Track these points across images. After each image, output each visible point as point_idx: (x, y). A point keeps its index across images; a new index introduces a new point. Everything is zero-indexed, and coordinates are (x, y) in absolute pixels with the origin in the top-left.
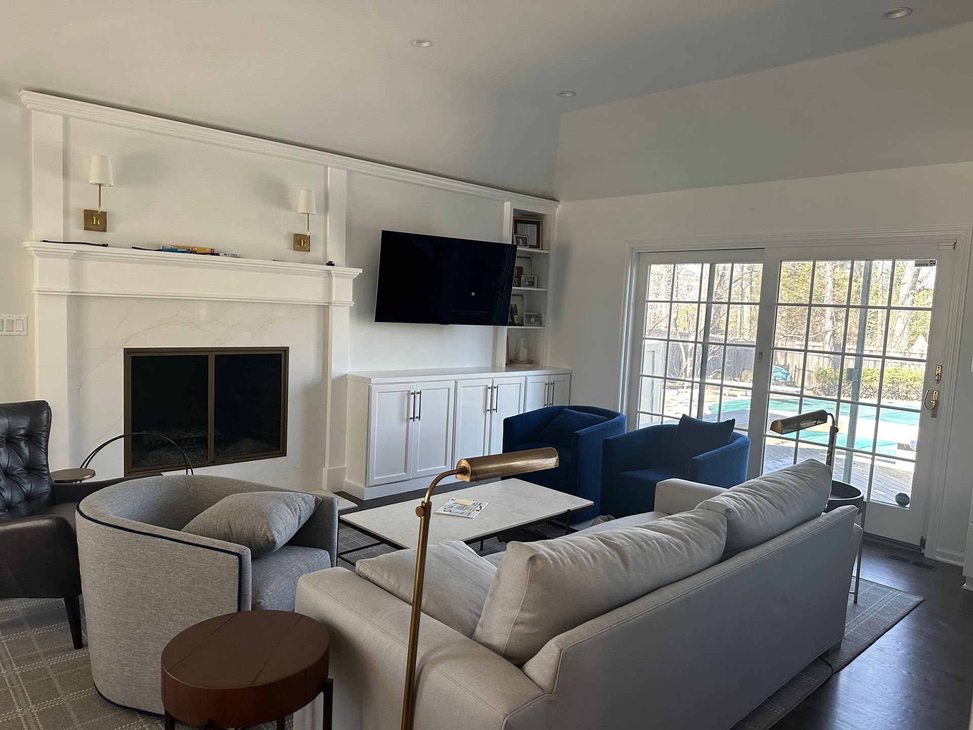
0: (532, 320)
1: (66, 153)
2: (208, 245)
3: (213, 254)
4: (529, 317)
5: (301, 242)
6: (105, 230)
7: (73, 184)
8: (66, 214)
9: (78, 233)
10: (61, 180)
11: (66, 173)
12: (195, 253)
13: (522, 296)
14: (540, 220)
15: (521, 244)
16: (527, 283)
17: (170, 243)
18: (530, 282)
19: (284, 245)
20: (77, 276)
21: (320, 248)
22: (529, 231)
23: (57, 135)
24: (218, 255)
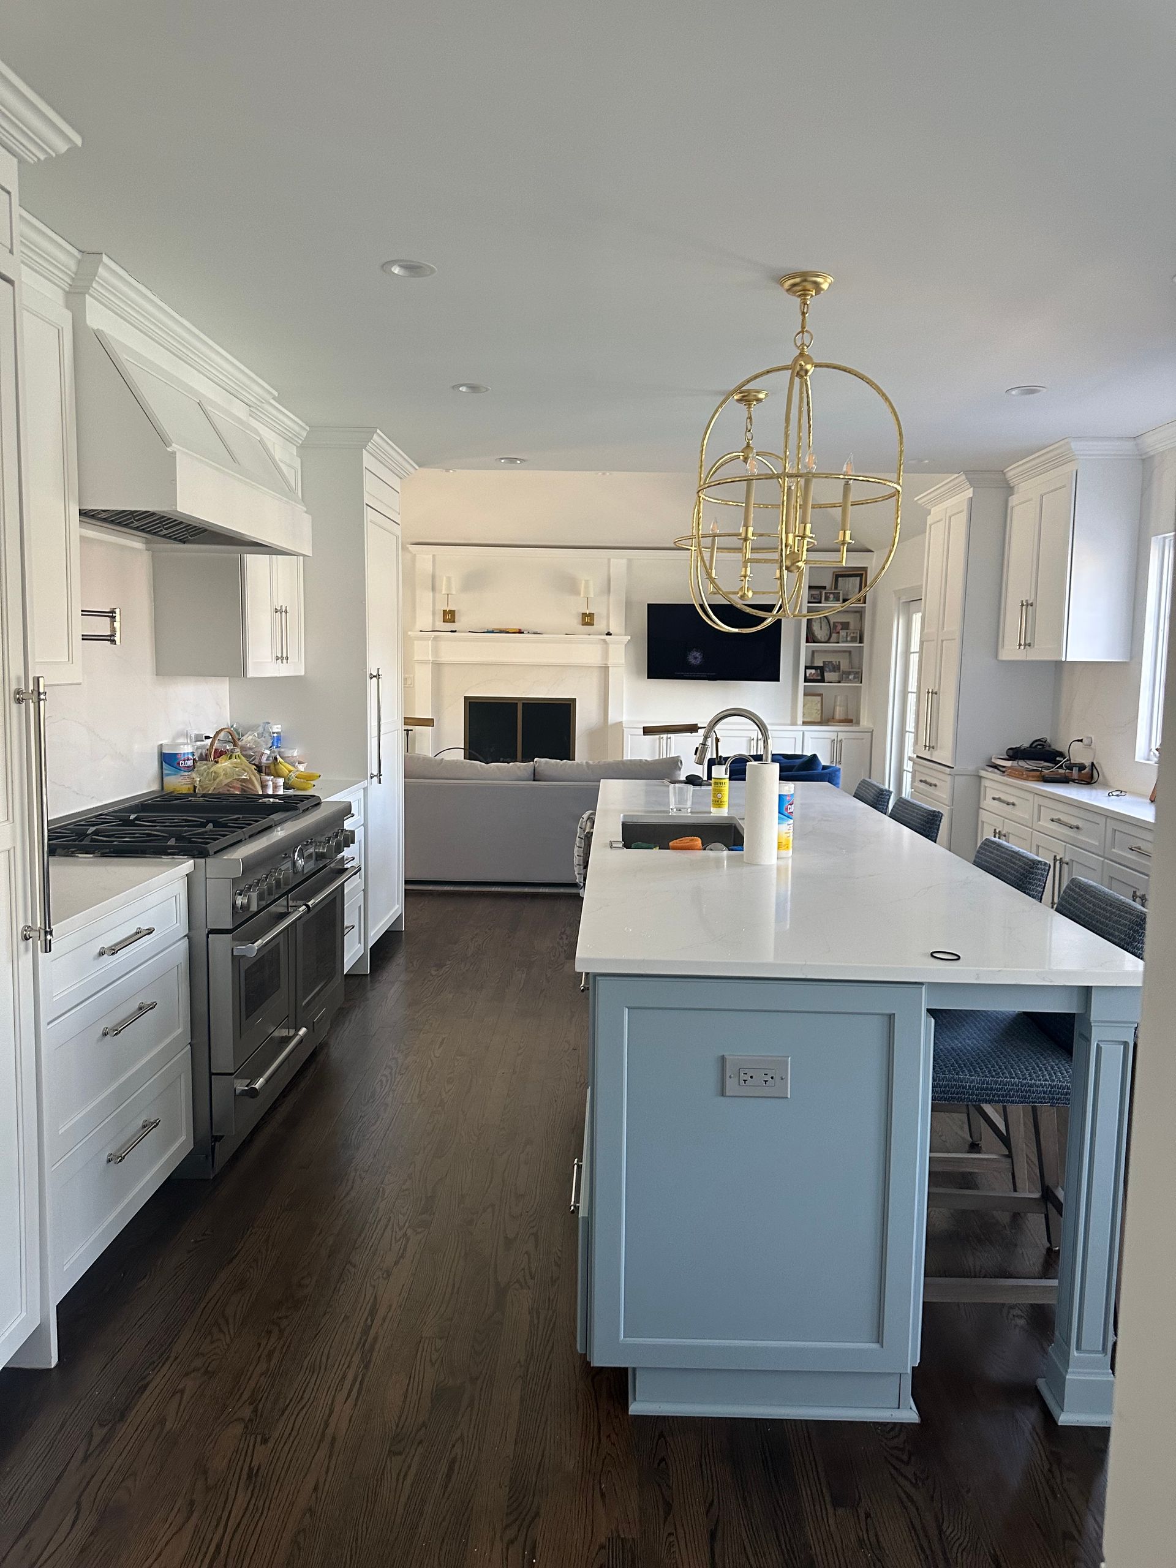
0: (851, 677)
1: (433, 577)
2: (517, 627)
3: (520, 632)
4: (849, 673)
5: (588, 619)
6: (454, 622)
7: (437, 595)
8: (434, 614)
9: (440, 625)
10: (431, 594)
11: (433, 589)
12: (508, 633)
13: (850, 652)
14: (863, 572)
15: (831, 599)
16: (849, 639)
17: (491, 627)
18: (852, 637)
19: (575, 623)
20: (436, 651)
21: (604, 623)
22: (850, 585)
23: (429, 568)
24: (523, 633)
